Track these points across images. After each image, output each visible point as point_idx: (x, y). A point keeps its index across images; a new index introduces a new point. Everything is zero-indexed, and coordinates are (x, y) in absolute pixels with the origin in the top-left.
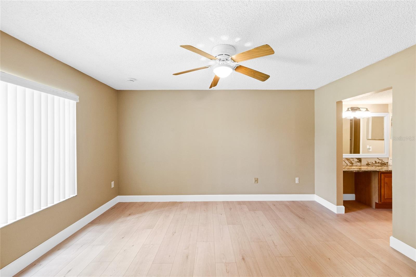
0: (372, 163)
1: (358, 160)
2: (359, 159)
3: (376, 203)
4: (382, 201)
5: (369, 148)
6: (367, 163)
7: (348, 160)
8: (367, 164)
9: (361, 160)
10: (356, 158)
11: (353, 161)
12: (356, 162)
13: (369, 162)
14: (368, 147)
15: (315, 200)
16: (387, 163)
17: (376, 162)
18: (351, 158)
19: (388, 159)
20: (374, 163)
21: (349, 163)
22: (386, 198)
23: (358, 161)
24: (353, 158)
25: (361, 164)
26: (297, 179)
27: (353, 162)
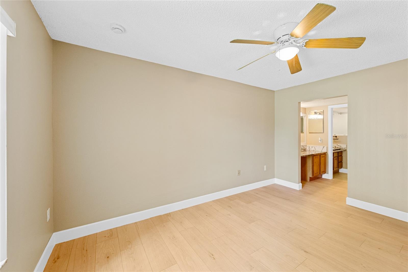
3: (310, 177)
4: (314, 176)
15: (275, 183)
16: (306, 149)
22: (315, 173)
26: (265, 167)
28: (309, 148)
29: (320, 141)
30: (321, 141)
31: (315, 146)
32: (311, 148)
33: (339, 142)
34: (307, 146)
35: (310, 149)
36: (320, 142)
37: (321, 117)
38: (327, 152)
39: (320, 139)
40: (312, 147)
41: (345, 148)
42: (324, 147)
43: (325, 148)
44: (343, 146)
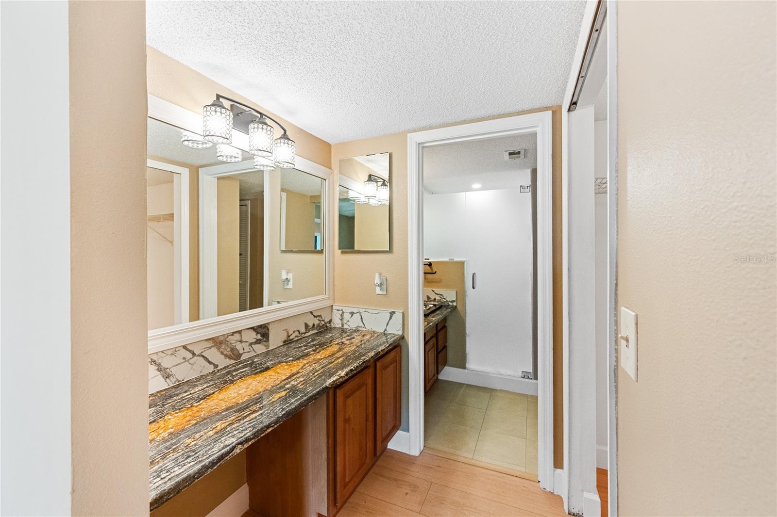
0: (297, 333)
1: (258, 333)
2: (260, 330)
5: (287, 279)
6: (285, 338)
7: (221, 343)
8: (285, 342)
9: (268, 329)
10: (252, 328)
11: (241, 341)
12: (251, 344)
13: (290, 334)
14: (284, 277)
16: (330, 321)
17: (306, 325)
18: (233, 334)
19: (332, 309)
20: (303, 330)
21: (226, 356)
23: (259, 337)
24: (240, 332)
25: (268, 346)
27: (239, 347)
28: (342, 320)
29: (378, 288)
30: (384, 287)
31: (361, 310)
32: (347, 316)
33: (437, 282)
34: (334, 307)
35: (345, 321)
36: (378, 290)
37: (383, 194)
38: (406, 337)
39: (377, 281)
40: (352, 314)
41: (452, 302)
42: (392, 313)
43: (398, 317)
44: (450, 296)
